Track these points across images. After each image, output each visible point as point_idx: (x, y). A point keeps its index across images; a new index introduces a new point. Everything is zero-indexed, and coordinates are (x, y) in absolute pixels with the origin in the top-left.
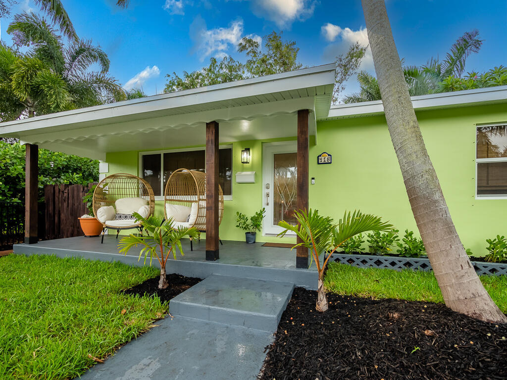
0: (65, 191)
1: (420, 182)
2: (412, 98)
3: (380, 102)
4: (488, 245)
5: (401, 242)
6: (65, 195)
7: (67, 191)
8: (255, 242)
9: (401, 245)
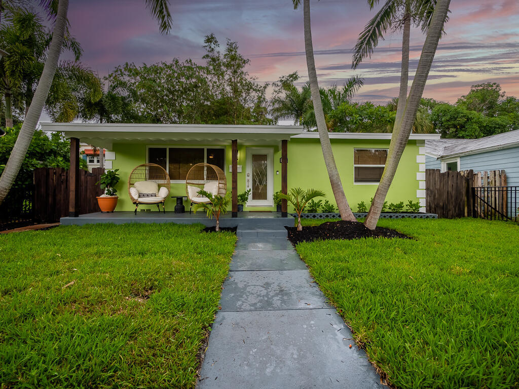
0: (62, 174)
1: (335, 178)
2: (329, 133)
3: (318, 133)
4: (358, 206)
5: (323, 206)
6: (63, 178)
7: (65, 174)
8: (242, 211)
9: (323, 208)
